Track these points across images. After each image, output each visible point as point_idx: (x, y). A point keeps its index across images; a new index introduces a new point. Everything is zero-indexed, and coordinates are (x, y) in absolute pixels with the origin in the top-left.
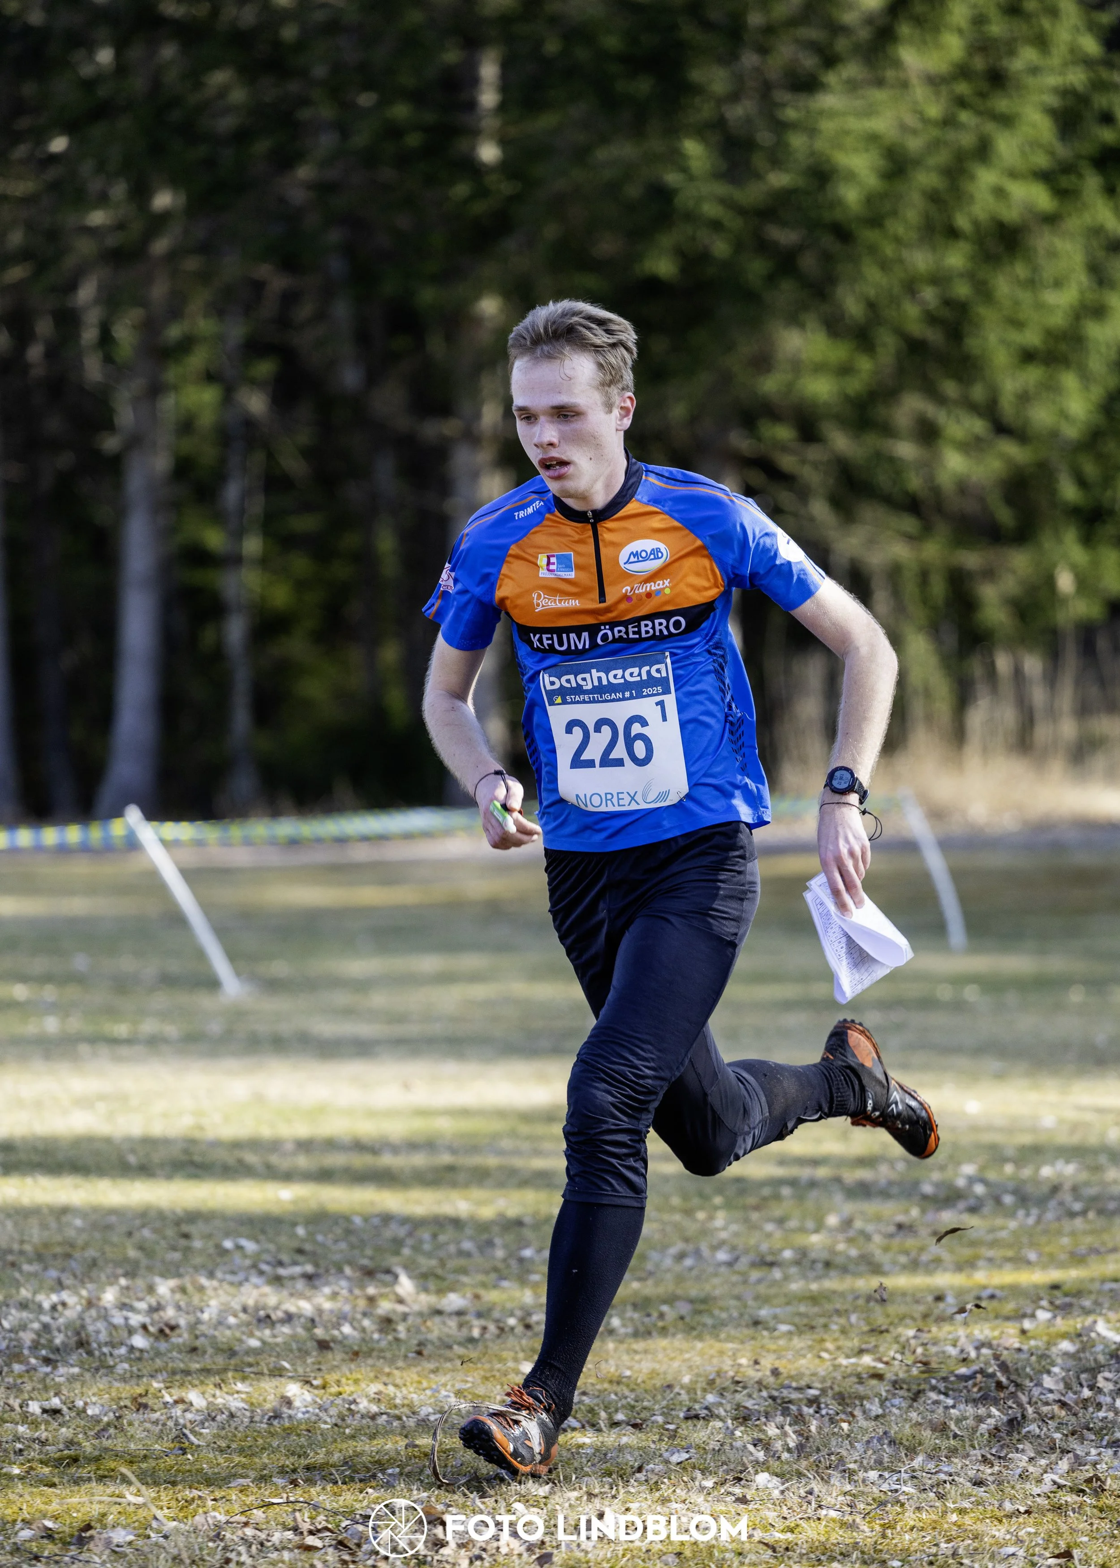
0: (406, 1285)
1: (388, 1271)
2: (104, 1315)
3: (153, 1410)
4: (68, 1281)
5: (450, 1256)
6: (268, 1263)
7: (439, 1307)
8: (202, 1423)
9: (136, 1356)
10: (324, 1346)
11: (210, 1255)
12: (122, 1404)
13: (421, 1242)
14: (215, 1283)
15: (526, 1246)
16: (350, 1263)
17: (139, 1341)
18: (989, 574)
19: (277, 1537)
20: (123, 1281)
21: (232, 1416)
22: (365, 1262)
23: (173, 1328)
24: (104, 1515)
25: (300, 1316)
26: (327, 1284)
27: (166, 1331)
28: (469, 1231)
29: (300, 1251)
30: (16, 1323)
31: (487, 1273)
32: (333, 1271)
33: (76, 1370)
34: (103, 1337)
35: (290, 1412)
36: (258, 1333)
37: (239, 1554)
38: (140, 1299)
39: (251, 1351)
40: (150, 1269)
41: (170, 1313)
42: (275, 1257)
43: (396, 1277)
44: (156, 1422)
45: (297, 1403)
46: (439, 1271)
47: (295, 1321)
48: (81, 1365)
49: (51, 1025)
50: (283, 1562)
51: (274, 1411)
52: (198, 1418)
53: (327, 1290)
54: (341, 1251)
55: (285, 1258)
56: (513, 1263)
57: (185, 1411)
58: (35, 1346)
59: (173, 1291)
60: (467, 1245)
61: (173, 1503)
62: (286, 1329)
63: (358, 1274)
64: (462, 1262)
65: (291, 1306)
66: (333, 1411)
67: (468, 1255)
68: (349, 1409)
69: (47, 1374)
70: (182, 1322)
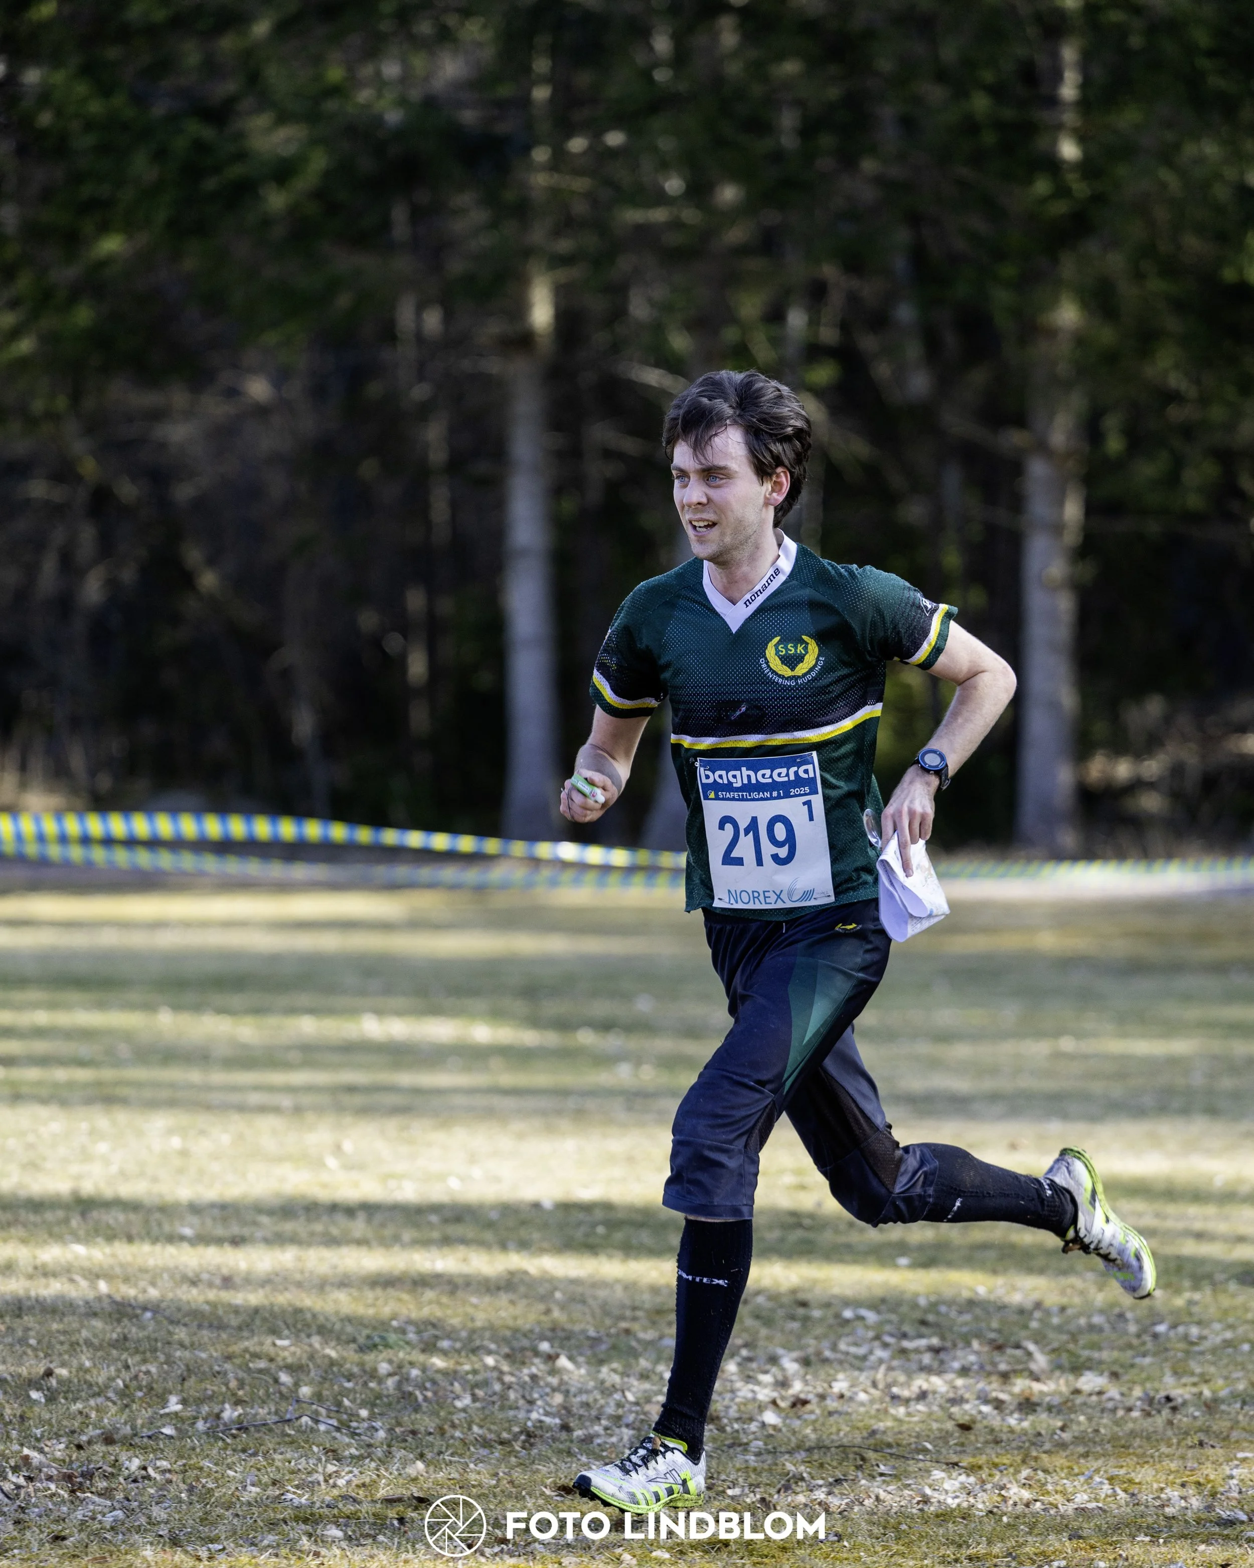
0: (1039, 1361)
6: (892, 1335)
7: (1078, 1387)
9: (767, 1433)
11: (830, 1327)
15: (1161, 1322)
16: (978, 1335)
17: (770, 1417)
22: (992, 1335)
23: (803, 1403)
25: (934, 1394)
27: (797, 1407)
29: (923, 1323)
30: (639, 1395)
31: (1120, 1349)
32: (960, 1344)
34: (734, 1412)
38: (766, 1372)
39: (887, 1433)
41: (797, 1387)
42: (899, 1329)
43: (1029, 1352)
46: (1071, 1346)
47: (931, 1399)
54: (966, 1324)
56: (1147, 1338)
63: (986, 1349)
64: (1095, 1337)
67: (1100, 1330)
70: (813, 1396)
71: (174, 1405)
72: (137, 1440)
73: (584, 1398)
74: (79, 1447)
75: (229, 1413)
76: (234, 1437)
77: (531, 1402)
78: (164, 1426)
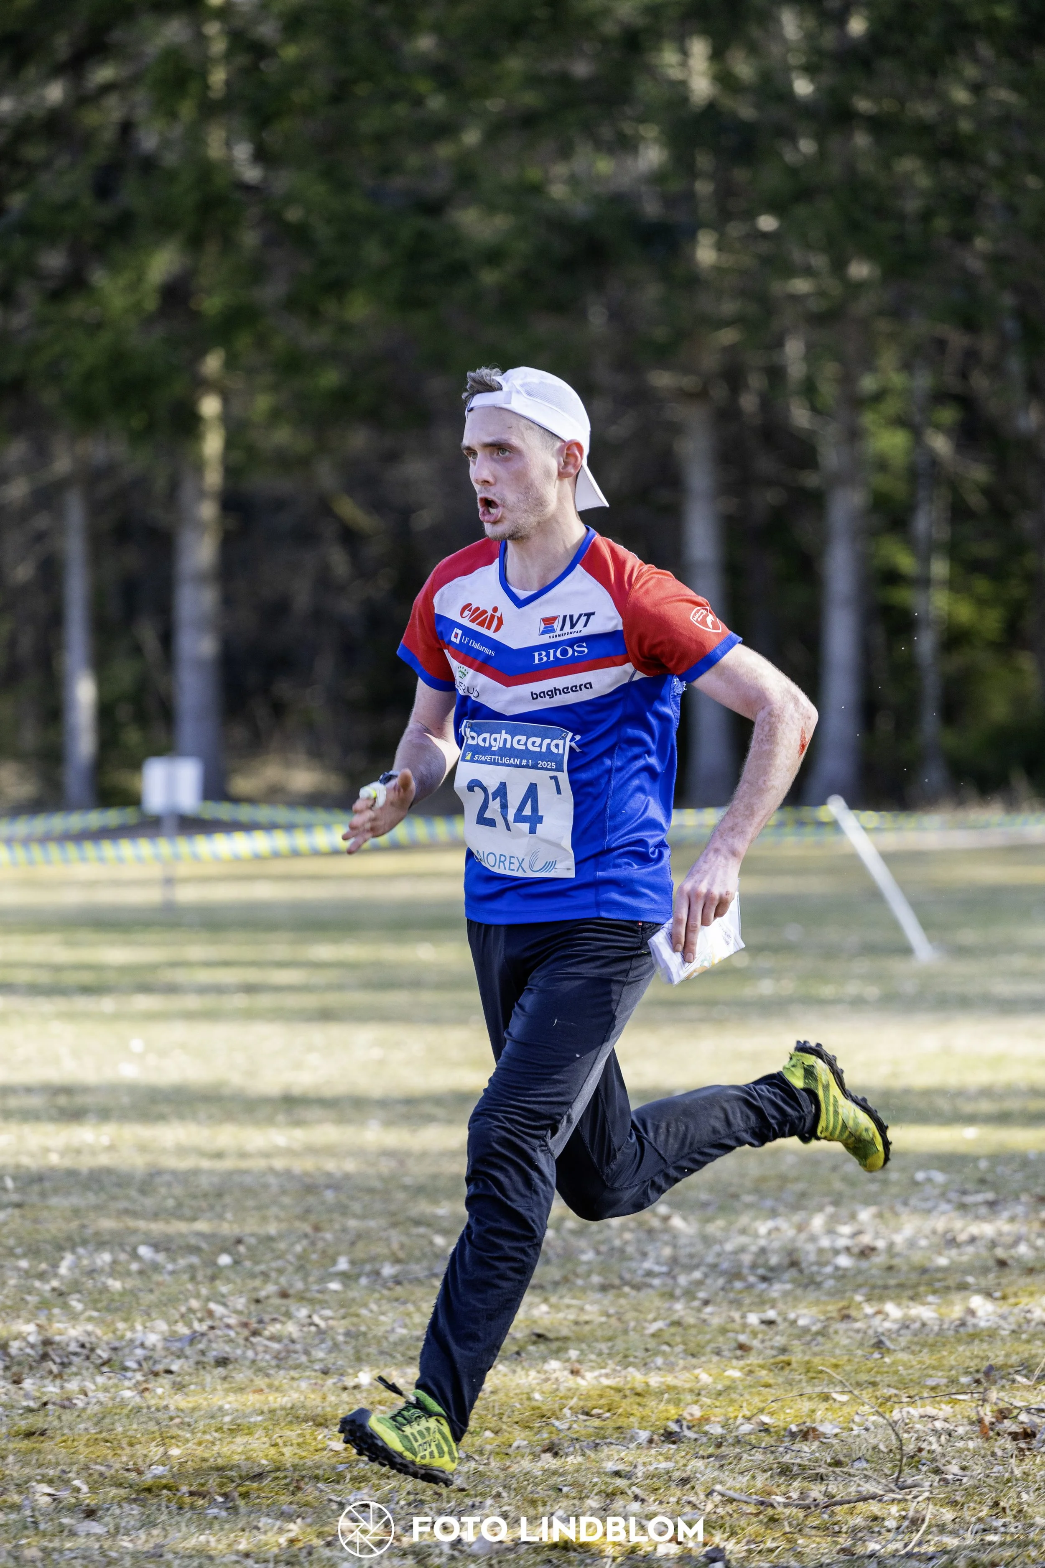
2: (813, 1239)
3: (856, 1320)
4: (781, 1209)
8: (898, 1330)
9: (841, 1275)
10: (1002, 1263)
12: (829, 1315)
14: (909, 1210)
17: (844, 1261)
19: (961, 1430)
20: (830, 1209)
21: (924, 1325)
22: (1040, 1190)
23: (873, 1249)
24: (813, 1411)
25: (982, 1238)
26: (1005, 1209)
27: (866, 1252)
30: (738, 1246)
32: (1012, 1198)
33: (788, 1286)
34: (812, 1257)
35: (974, 1321)
36: (946, 1252)
37: (930, 1443)
38: (845, 1225)
39: (939, 1269)
40: (853, 1198)
41: (870, 1237)
44: (858, 1331)
45: (980, 1313)
47: (979, 1243)
48: (793, 1281)
49: (766, 987)
50: (968, 1450)
51: (960, 1319)
52: (895, 1327)
53: (1006, 1214)
55: (969, 1186)
57: (884, 1320)
58: (754, 1266)
59: (873, 1218)
61: (873, 1400)
62: (970, 1250)
65: (975, 1229)
66: (1012, 1319)
68: (1025, 1318)
69: (763, 1291)
70: (881, 1244)
71: (343, 1264)
72: (308, 1295)
73: (688, 1250)
74: (258, 1301)
75: (388, 1270)
76: (390, 1289)
77: (644, 1255)
78: (331, 1281)
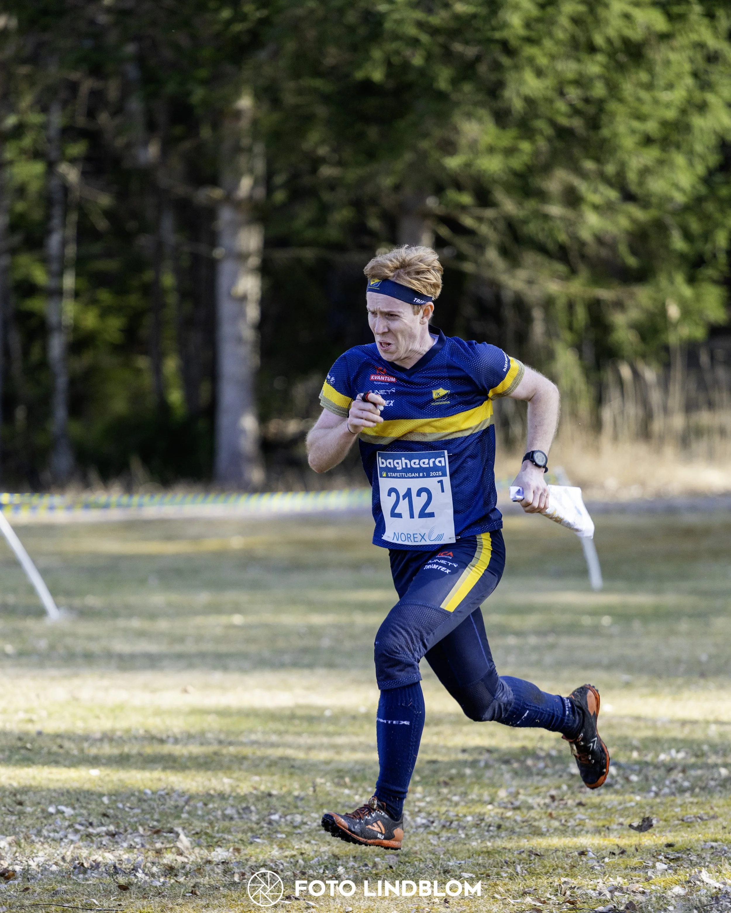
0: (184, 841)
1: (171, 831)
5: (218, 820)
6: (82, 824)
7: (209, 858)
10: (123, 888)
11: (38, 818)
13: (196, 808)
14: (42, 839)
16: (143, 824)
18: (619, 305)
22: (153, 823)
23: (11, 873)
25: (104, 864)
26: (124, 840)
27: (6, 875)
28: (231, 801)
29: (106, 815)
31: (244, 832)
32: (130, 831)
42: (88, 820)
43: (178, 835)
46: (209, 830)
47: (102, 869)
53: (125, 845)
54: (136, 816)
55: (94, 820)
56: (264, 824)
59: (10, 844)
60: (229, 811)
62: (95, 875)
63: (149, 833)
64: (227, 824)
67: (231, 818)
70: (18, 868)
